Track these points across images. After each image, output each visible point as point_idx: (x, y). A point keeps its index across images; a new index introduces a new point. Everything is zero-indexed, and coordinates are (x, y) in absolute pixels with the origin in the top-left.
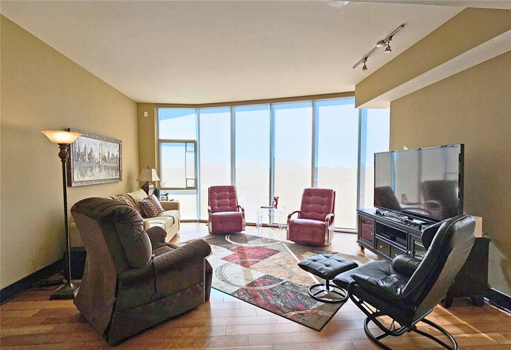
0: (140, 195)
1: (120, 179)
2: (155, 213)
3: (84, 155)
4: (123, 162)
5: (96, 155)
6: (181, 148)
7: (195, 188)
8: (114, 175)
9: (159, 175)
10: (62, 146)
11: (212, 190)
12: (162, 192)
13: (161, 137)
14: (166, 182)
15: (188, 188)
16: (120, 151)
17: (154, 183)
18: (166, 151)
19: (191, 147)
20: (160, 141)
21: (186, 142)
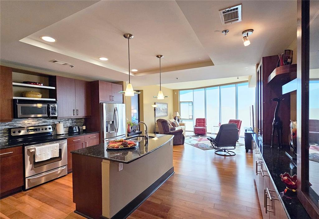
0: (173, 120)
1: (167, 115)
2: (177, 126)
3: (158, 109)
4: (168, 110)
5: (161, 109)
6: (187, 104)
7: (192, 119)
8: (166, 114)
9: (180, 115)
10: (155, 108)
11: (197, 119)
12: (181, 120)
13: (181, 101)
14: (182, 117)
15: (190, 119)
16: (167, 107)
17: (178, 117)
18: (182, 105)
19: (191, 104)
20: (180, 102)
21: (189, 102)
